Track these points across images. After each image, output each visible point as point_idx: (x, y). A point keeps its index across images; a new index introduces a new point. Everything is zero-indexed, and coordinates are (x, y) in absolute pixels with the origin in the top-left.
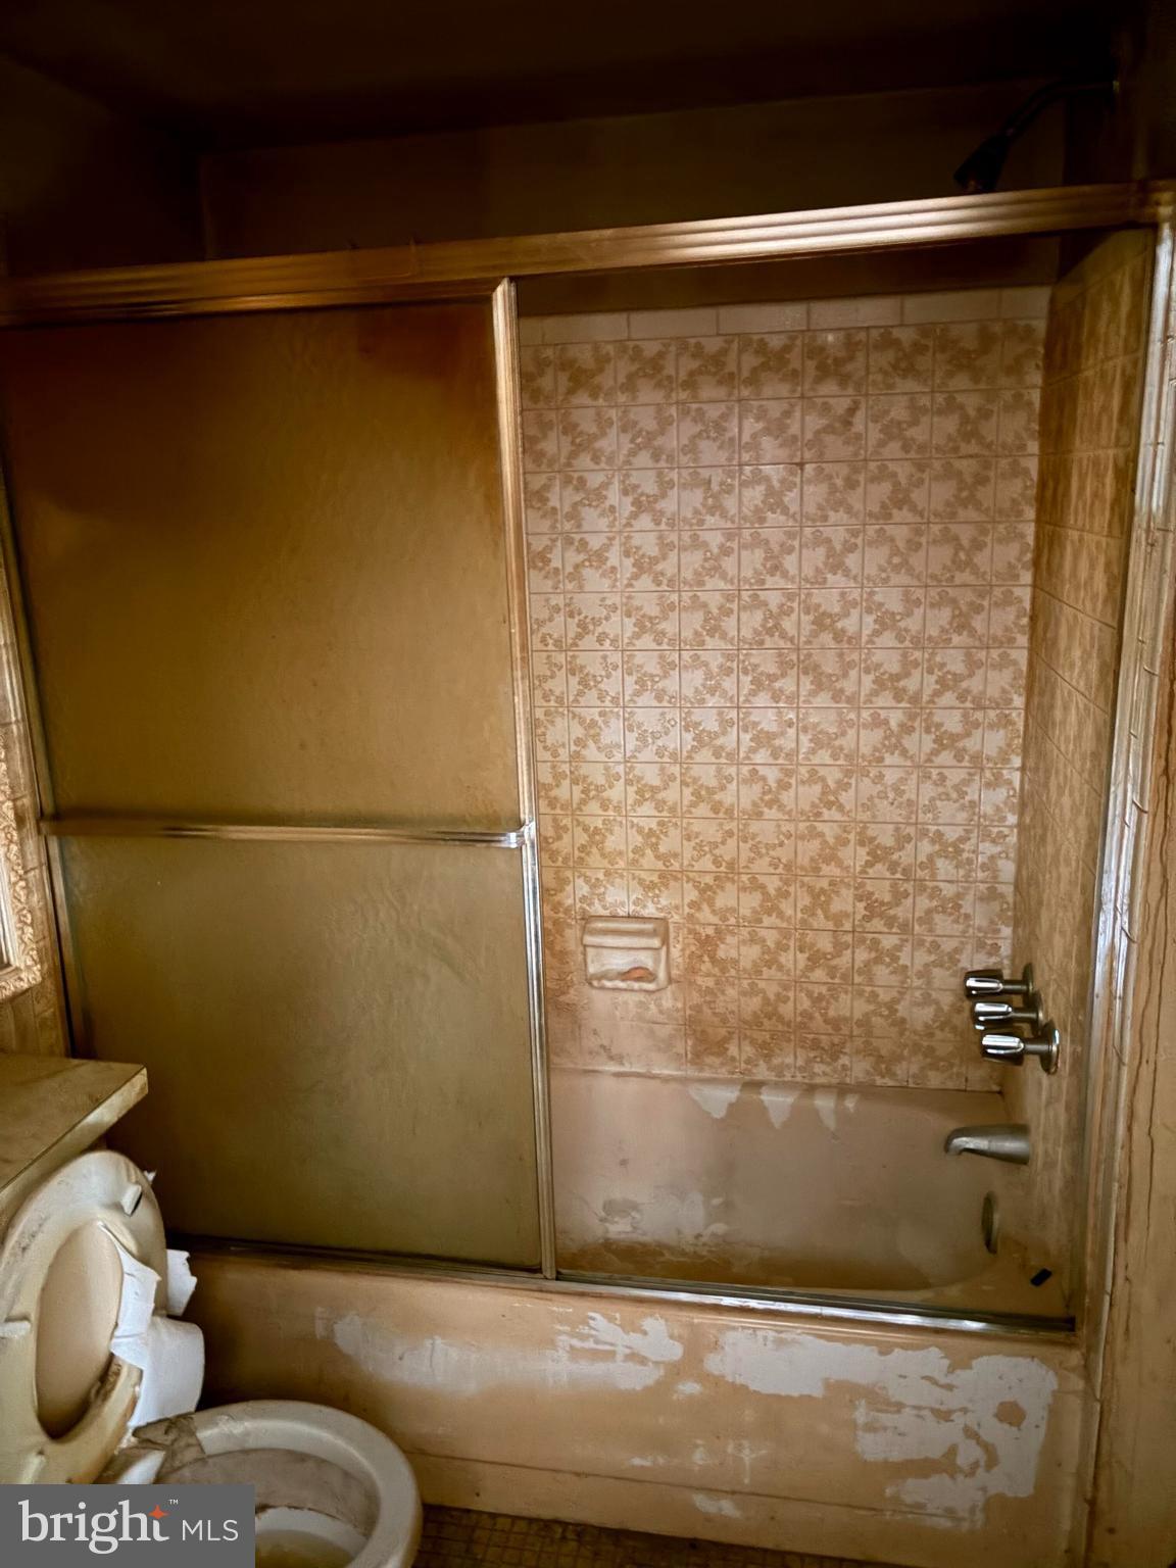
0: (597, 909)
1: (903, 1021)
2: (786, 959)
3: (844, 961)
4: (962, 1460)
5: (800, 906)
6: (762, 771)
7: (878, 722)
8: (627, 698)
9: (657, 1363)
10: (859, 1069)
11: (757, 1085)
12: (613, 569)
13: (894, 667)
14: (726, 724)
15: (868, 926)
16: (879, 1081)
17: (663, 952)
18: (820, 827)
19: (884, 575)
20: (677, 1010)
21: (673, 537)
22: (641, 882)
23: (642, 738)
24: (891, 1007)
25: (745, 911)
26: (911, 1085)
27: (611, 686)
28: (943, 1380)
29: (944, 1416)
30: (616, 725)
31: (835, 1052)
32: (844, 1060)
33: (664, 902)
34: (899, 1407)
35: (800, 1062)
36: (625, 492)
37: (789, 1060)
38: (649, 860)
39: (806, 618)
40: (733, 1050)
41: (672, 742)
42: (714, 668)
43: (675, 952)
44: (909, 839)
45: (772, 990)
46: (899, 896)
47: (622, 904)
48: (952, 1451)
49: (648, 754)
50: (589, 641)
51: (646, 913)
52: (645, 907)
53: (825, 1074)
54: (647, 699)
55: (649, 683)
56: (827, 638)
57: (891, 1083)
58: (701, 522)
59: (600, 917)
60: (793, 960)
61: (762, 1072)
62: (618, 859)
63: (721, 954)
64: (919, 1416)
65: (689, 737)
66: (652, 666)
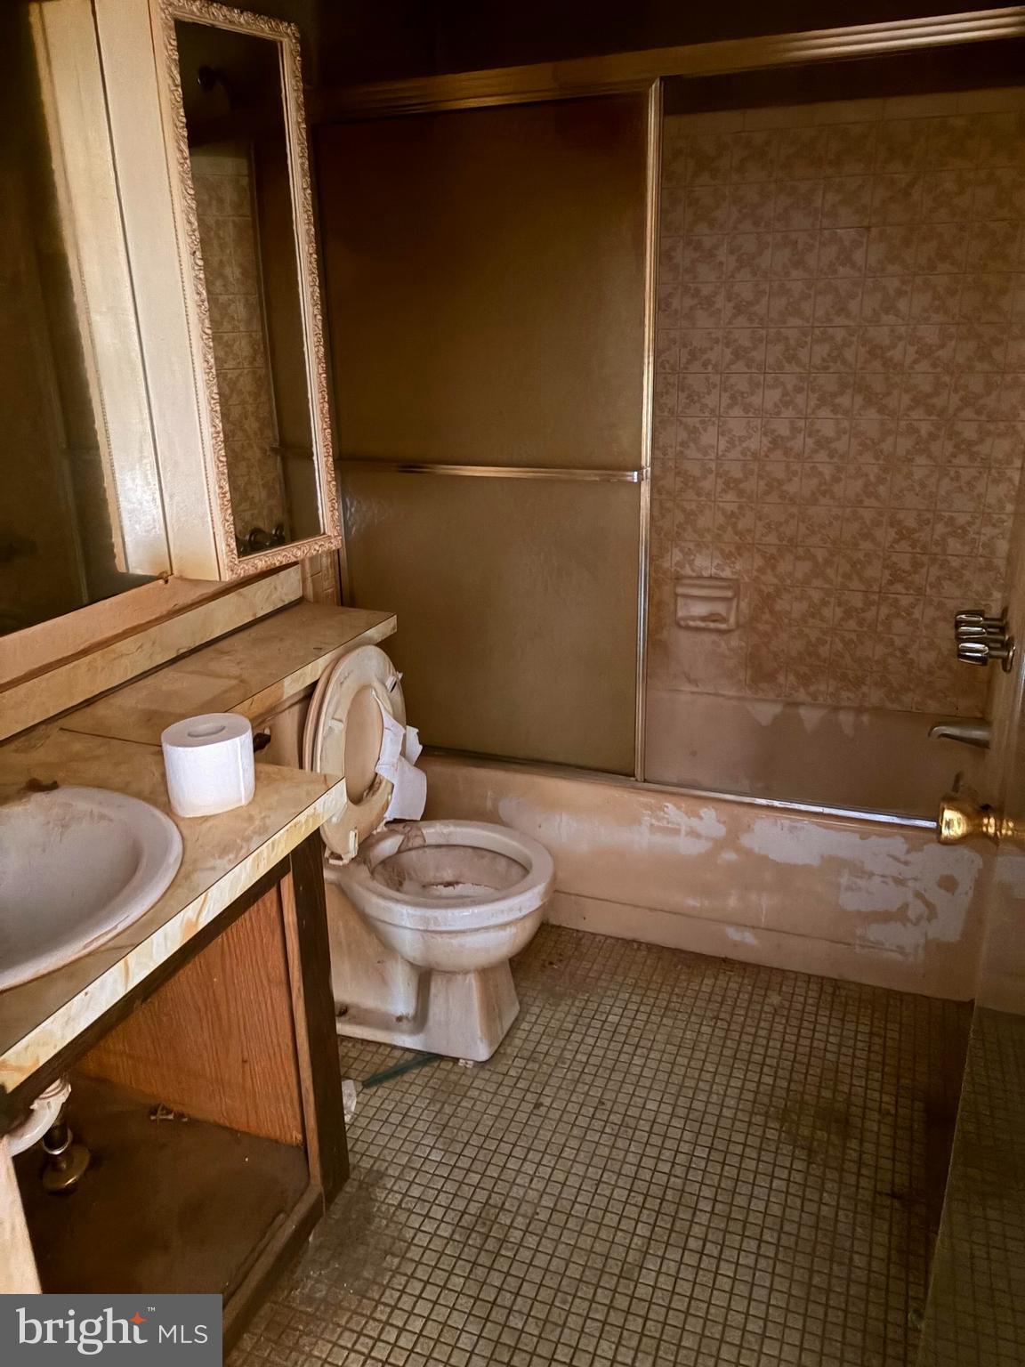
0: (688, 571)
1: (912, 661)
2: (826, 612)
3: (870, 615)
4: (912, 914)
5: (841, 571)
6: (820, 467)
7: (912, 430)
8: (722, 410)
9: (707, 838)
10: (875, 696)
11: (797, 704)
12: (719, 311)
13: (927, 388)
14: (795, 430)
15: (892, 589)
16: (889, 705)
17: (734, 603)
18: (861, 511)
19: (926, 315)
20: (741, 648)
21: (766, 287)
22: (722, 552)
23: (731, 442)
24: (904, 651)
25: (799, 575)
26: (914, 710)
27: (710, 401)
28: (903, 858)
29: (900, 882)
30: (712, 430)
31: (859, 683)
32: (865, 689)
33: (738, 567)
34: (871, 874)
35: (831, 689)
36: (732, 252)
37: (823, 688)
38: (729, 535)
39: (863, 350)
40: (781, 679)
41: (753, 444)
42: (790, 387)
43: (743, 605)
44: (927, 522)
45: (813, 635)
46: (916, 565)
47: (706, 568)
48: (905, 907)
49: (735, 454)
50: (695, 367)
51: (723, 575)
52: (723, 570)
53: (849, 699)
54: (737, 411)
55: (740, 398)
56: (877, 365)
57: (899, 708)
58: (787, 274)
59: (690, 577)
60: (832, 613)
61: (801, 695)
62: (706, 534)
63: (778, 607)
64: (883, 882)
65: (766, 441)
66: (743, 386)
